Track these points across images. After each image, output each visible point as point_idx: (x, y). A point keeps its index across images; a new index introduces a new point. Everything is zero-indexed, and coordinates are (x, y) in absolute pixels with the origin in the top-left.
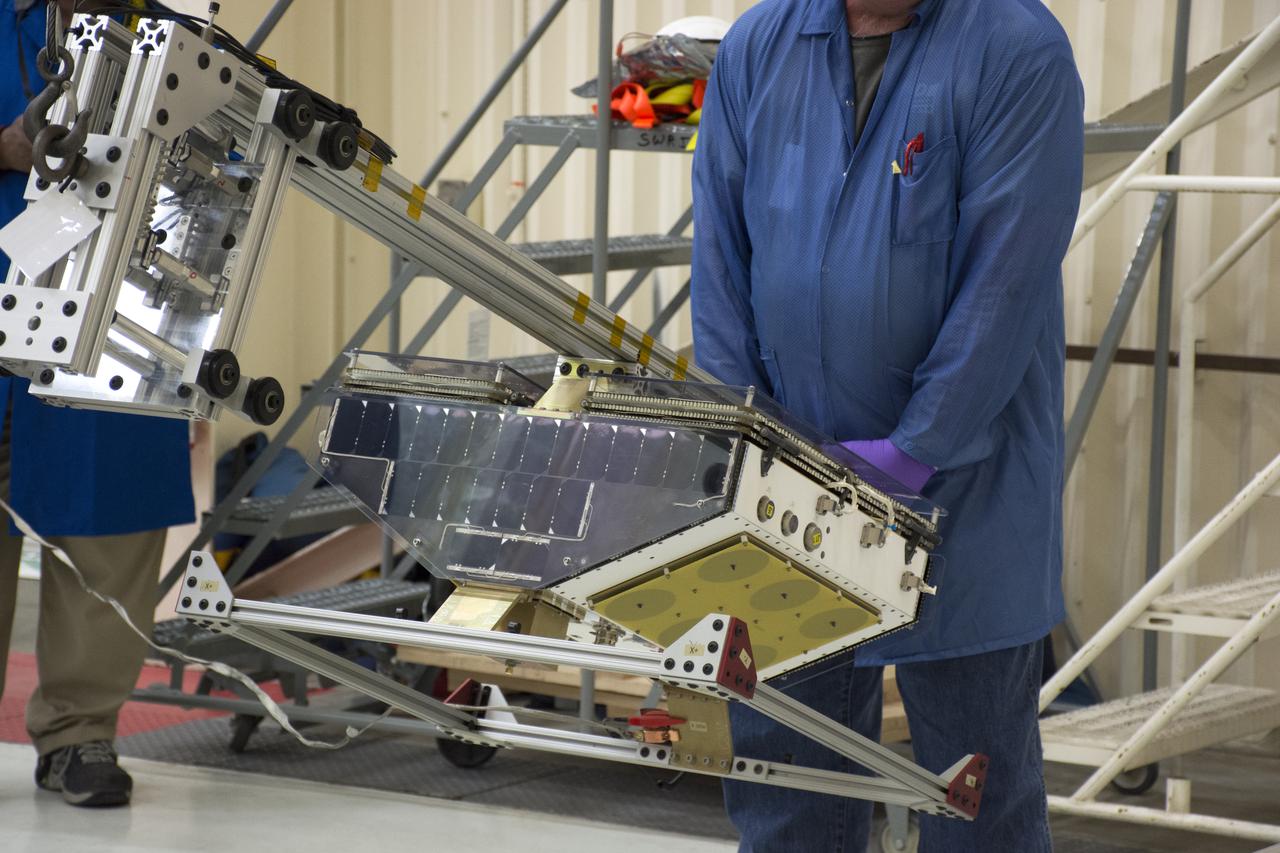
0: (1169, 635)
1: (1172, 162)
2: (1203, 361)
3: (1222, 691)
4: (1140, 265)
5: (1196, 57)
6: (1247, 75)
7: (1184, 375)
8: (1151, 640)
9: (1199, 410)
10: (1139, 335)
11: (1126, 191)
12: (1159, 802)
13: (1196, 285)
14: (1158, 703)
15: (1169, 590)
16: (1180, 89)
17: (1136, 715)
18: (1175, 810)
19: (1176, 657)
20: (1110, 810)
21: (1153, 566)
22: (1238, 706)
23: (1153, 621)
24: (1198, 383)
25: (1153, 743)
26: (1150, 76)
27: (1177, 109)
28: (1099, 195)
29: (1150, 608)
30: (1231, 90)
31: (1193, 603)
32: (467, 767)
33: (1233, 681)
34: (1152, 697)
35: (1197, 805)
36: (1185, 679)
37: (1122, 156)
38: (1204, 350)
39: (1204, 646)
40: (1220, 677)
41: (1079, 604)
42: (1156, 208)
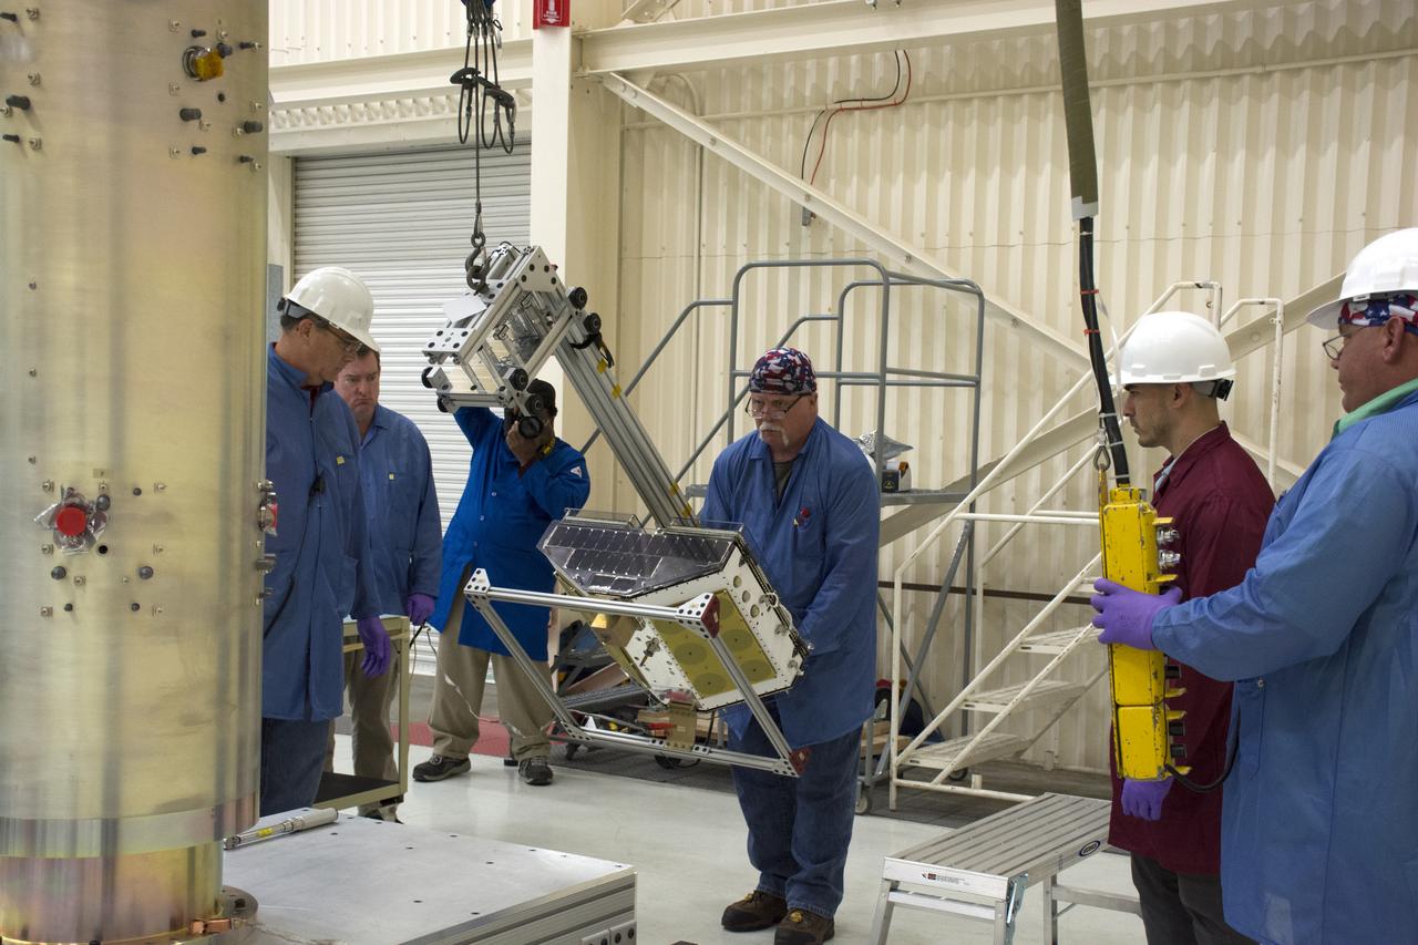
0: (972, 712)
1: (972, 508)
2: (987, 593)
3: (995, 736)
4: (959, 551)
5: (981, 464)
6: (1002, 472)
7: (979, 598)
8: (965, 713)
9: (985, 612)
10: (959, 582)
11: (953, 520)
12: (968, 784)
13: (984, 560)
14: (969, 742)
15: (973, 692)
16: (975, 477)
17: (959, 747)
18: (975, 788)
19: (975, 722)
20: (948, 788)
21: (966, 683)
22: (1001, 742)
23: (967, 706)
24: (984, 602)
25: (967, 759)
26: (961, 471)
27: (974, 486)
28: (942, 521)
29: (965, 700)
30: (996, 478)
31: (984, 698)
32: (668, 768)
33: (999, 732)
34: (966, 739)
35: (985, 786)
36: (980, 731)
37: (951, 505)
38: (987, 588)
39: (988, 717)
40: (995, 730)
41: (934, 698)
42: (966, 527)
